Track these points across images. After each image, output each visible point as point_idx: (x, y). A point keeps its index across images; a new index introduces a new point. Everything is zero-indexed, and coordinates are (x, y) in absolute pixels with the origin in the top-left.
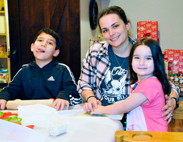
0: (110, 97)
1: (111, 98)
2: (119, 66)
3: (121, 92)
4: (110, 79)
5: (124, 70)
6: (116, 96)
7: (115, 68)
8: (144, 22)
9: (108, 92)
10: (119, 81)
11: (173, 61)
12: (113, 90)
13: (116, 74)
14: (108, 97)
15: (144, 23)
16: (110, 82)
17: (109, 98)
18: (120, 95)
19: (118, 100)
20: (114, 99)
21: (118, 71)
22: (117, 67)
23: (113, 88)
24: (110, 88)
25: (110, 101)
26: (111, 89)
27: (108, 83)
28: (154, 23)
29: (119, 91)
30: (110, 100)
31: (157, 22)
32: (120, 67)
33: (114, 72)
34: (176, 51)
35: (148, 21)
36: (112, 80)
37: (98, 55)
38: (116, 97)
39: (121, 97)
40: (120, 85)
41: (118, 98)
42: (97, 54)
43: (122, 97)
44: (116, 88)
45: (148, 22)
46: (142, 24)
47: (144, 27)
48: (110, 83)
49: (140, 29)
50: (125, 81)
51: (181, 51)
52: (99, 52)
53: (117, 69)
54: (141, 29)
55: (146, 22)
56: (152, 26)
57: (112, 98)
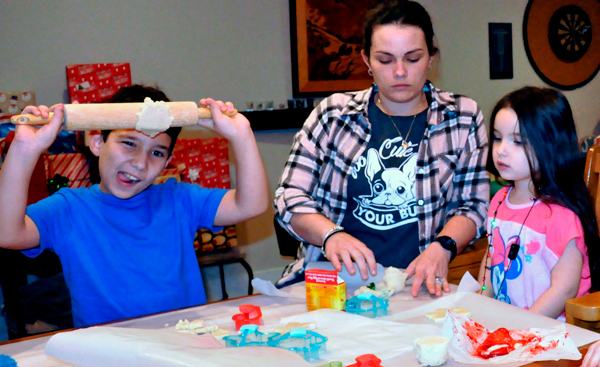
0: (380, 214)
1: (383, 216)
2: (398, 136)
3: (410, 197)
4: (379, 169)
5: (410, 144)
6: (397, 209)
7: (388, 143)
8: (88, 66)
9: (374, 201)
10: (401, 169)
11: (186, 170)
12: (388, 194)
13: (391, 155)
14: (376, 212)
15: (89, 71)
16: (378, 176)
17: (378, 215)
18: (405, 205)
19: (402, 217)
20: (391, 216)
21: (395, 147)
22: (391, 138)
23: (388, 190)
24: (379, 190)
25: (382, 222)
26: (383, 192)
27: (374, 179)
28: (120, 67)
29: (403, 195)
30: (380, 220)
31: (127, 65)
32: (399, 139)
33: (386, 152)
34: (192, 141)
35: (102, 62)
36: (382, 170)
37: (344, 116)
38: (398, 212)
39: (409, 209)
40: (406, 180)
41: (401, 212)
42: (342, 113)
43: (412, 208)
44: (395, 189)
45: (102, 65)
46: (82, 73)
47: (90, 82)
48: (380, 178)
49: (77, 86)
50: (417, 167)
51: (205, 140)
52: (345, 109)
53: (393, 145)
54: (81, 88)
55: (95, 66)
56: (115, 78)
57: (387, 216)
